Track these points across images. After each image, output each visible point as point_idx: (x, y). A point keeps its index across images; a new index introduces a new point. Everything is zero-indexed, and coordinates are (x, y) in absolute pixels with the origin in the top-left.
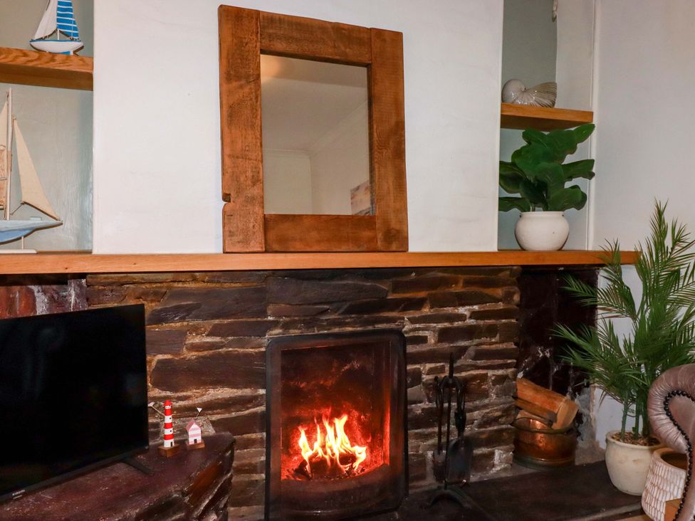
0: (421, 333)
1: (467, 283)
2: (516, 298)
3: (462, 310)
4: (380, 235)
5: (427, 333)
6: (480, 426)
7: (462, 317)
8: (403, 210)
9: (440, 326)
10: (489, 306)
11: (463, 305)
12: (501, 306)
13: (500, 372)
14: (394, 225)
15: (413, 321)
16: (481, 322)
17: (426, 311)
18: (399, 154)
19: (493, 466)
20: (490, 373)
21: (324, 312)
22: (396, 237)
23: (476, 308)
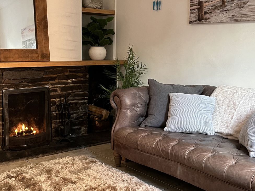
0: (55, 89)
1: (70, 72)
2: (88, 76)
3: (69, 81)
4: (40, 56)
5: (57, 89)
6: (76, 119)
7: (69, 83)
8: (48, 47)
9: (62, 86)
10: (78, 79)
11: (70, 79)
12: (82, 79)
13: (83, 101)
14: (45, 52)
15: (52, 84)
16: (76, 85)
17: (57, 81)
18: (46, 26)
19: (81, 132)
20: (79, 101)
21: (22, 82)
22: (46, 57)
23: (74, 80)
